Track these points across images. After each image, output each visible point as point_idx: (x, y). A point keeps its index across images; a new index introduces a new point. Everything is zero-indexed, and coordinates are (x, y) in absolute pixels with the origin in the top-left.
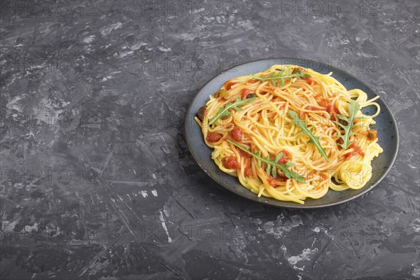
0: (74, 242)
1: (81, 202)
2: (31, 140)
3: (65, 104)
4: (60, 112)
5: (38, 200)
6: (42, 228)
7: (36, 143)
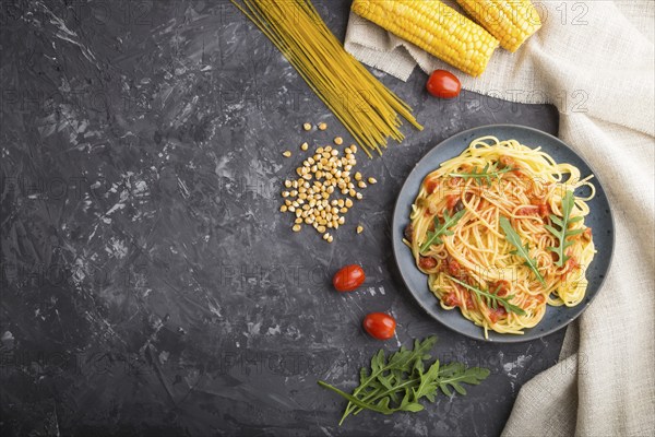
0: (315, 346)
1: (315, 301)
2: (252, 222)
3: (278, 168)
4: (274, 180)
5: (275, 299)
6: (284, 329)
7: (257, 225)
